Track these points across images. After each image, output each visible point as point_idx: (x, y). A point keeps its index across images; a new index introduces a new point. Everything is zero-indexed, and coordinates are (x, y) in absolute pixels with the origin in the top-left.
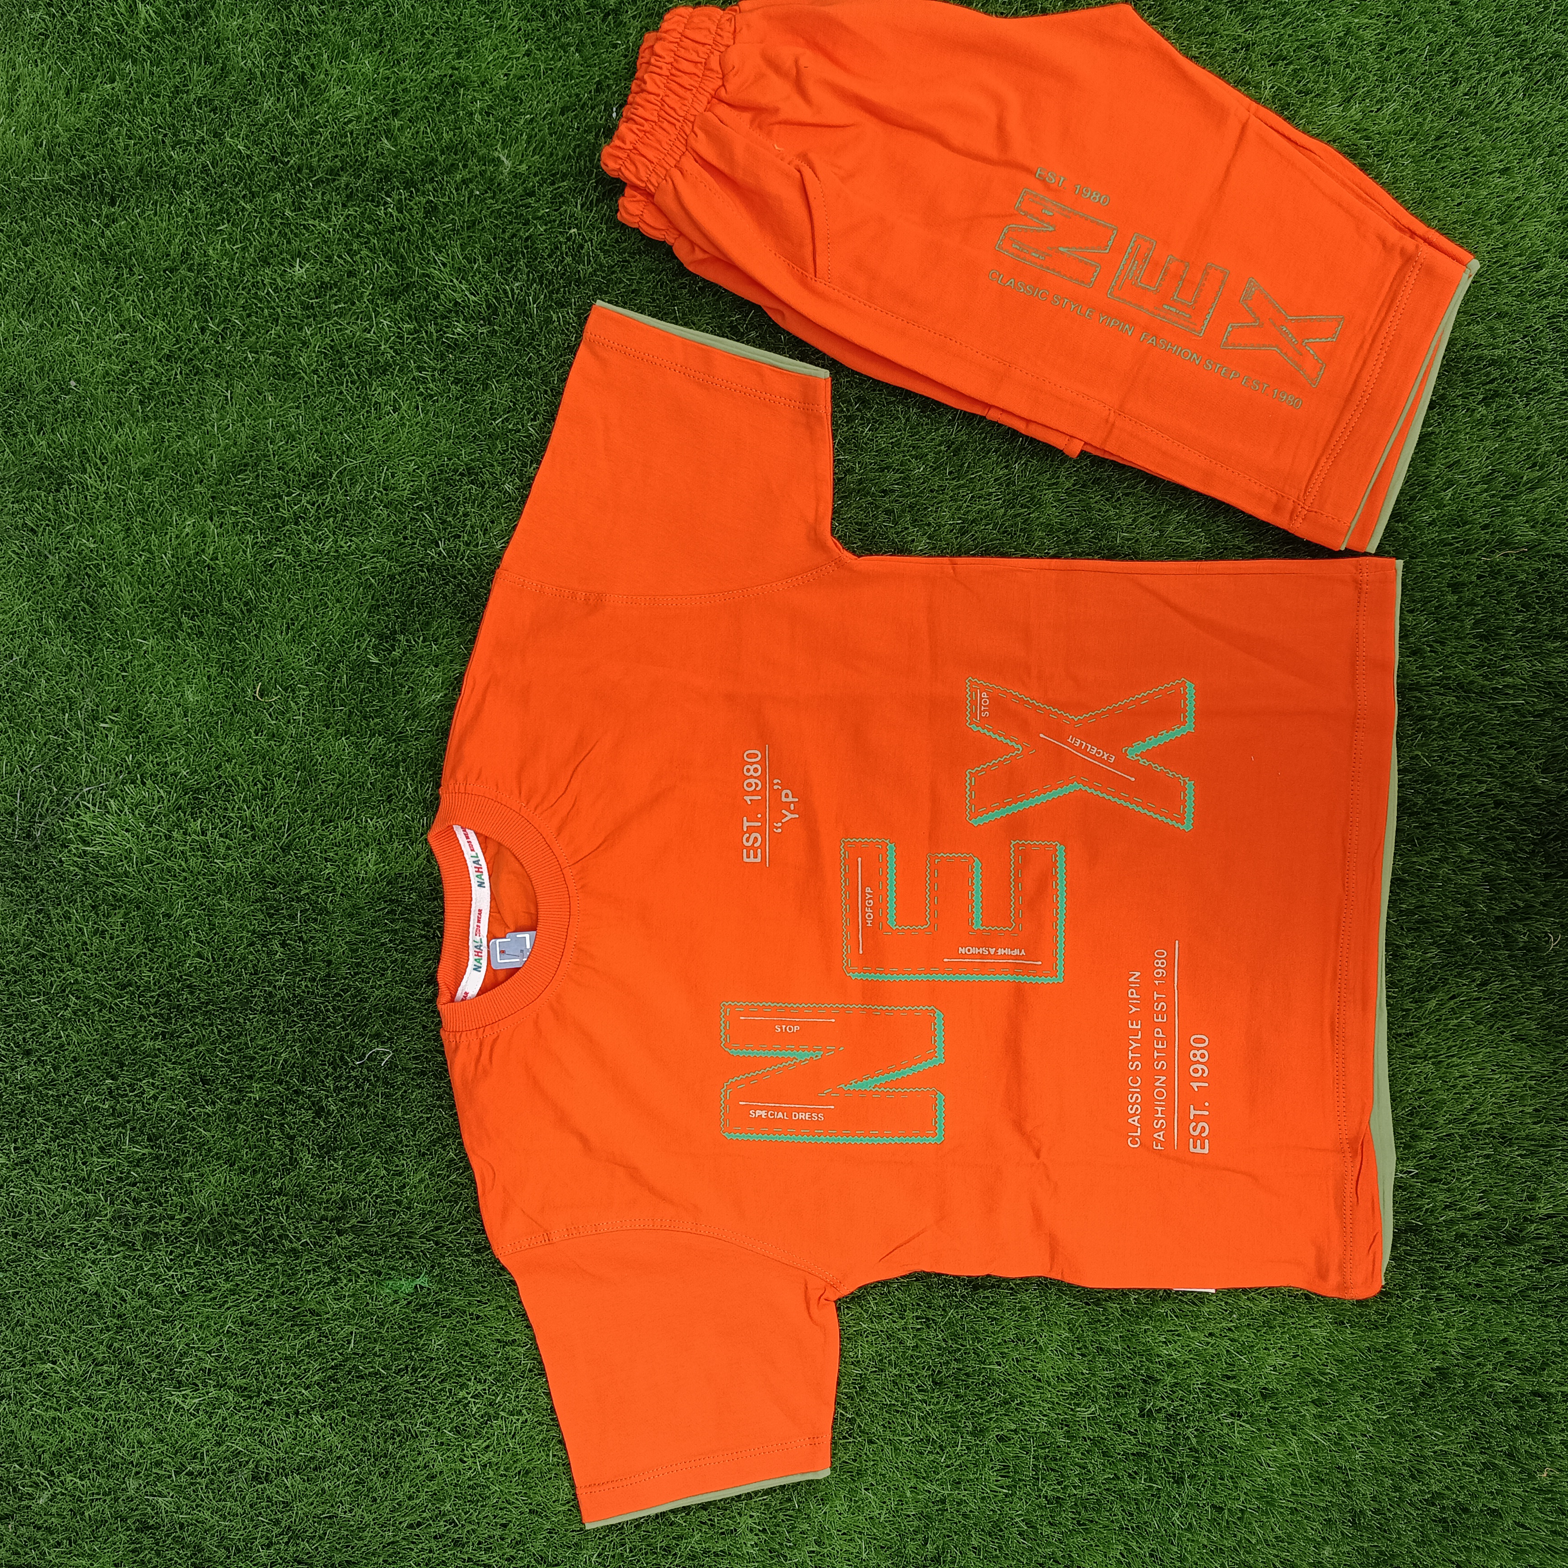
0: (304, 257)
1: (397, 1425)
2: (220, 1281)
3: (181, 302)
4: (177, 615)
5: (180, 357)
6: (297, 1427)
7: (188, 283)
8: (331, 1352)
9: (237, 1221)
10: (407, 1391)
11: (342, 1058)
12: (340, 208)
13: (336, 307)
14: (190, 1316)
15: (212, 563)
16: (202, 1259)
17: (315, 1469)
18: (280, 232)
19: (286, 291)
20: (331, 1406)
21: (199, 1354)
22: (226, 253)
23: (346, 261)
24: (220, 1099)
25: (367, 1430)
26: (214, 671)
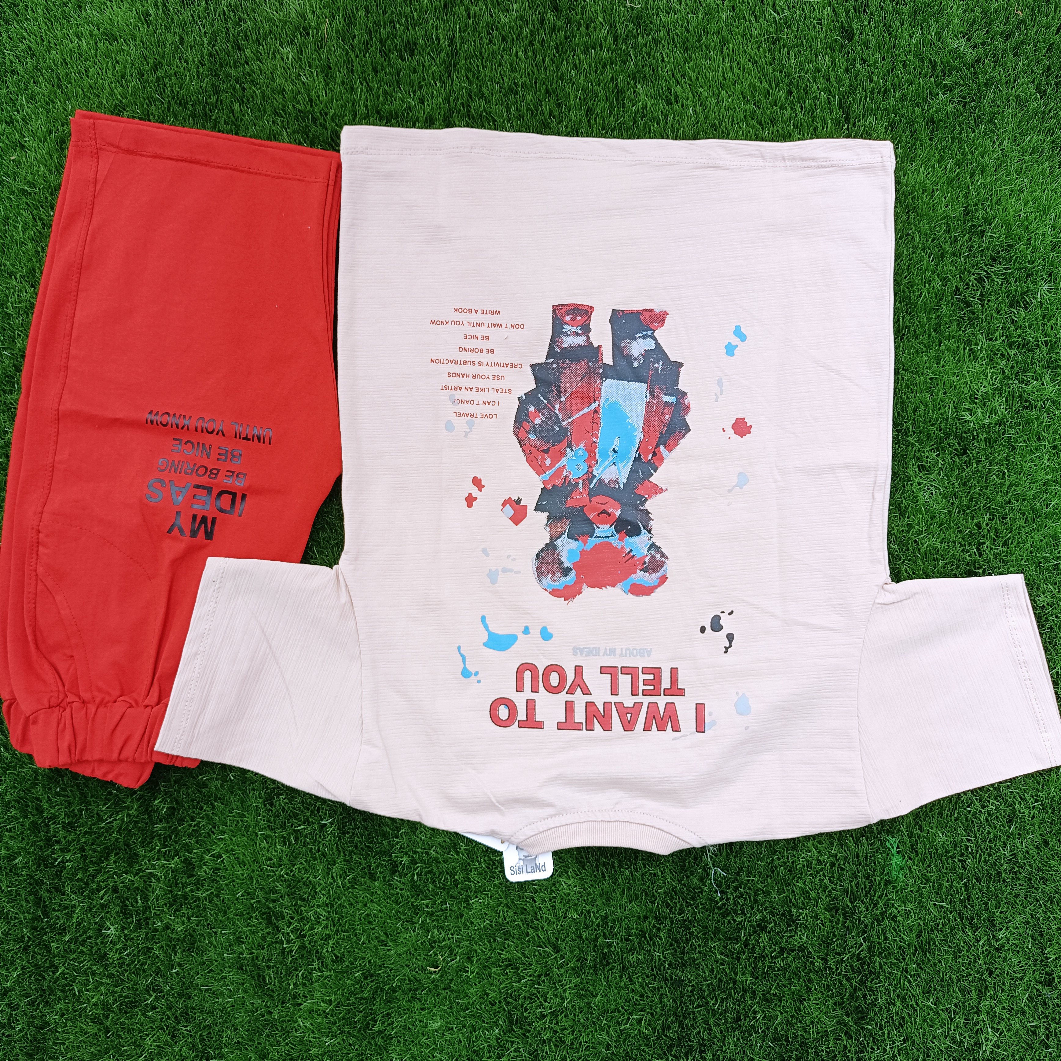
0: (102, 926)
1: (1005, 870)
2: (894, 1009)
3: (132, 1025)
4: (373, 1034)
5: (174, 1027)
6: (1009, 950)
7: (118, 1019)
8: (949, 921)
9: (847, 995)
10: (979, 862)
11: (719, 908)
12: (66, 898)
13: (140, 901)
14: (923, 1035)
15: (334, 1004)
16: (877, 1024)
17: (1042, 935)
18: (82, 945)
19: (127, 941)
20: (992, 922)
21: (953, 1028)
22: (96, 988)
23: (106, 893)
24: (752, 1007)
25: (1010, 894)
26: (418, 1006)
